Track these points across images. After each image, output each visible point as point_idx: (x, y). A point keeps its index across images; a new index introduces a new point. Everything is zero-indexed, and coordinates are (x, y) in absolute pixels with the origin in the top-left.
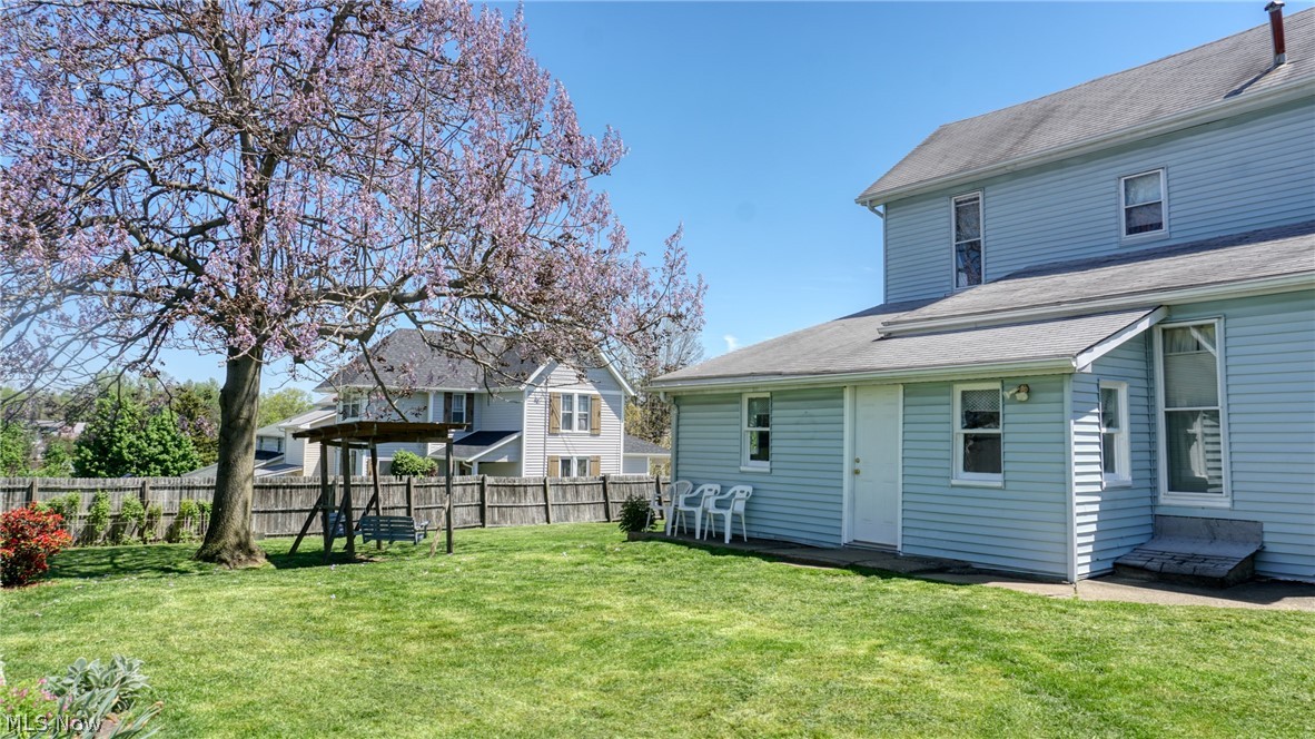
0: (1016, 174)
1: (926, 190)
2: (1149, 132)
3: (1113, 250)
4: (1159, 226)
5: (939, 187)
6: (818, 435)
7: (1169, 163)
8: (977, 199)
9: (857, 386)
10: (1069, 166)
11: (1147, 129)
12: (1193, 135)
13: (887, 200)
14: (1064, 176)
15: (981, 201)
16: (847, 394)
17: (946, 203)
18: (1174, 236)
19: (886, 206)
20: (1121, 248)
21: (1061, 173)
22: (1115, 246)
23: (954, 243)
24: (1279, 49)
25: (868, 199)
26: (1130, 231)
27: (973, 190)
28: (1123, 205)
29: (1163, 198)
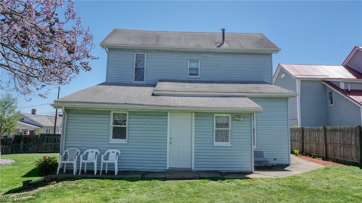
0: (158, 51)
1: (126, 48)
2: (196, 50)
3: (185, 79)
4: (197, 75)
5: (131, 48)
6: (153, 129)
7: (201, 59)
8: (144, 55)
9: (171, 111)
10: (174, 53)
11: (199, 49)
12: (207, 54)
13: (110, 47)
14: (173, 55)
15: (145, 56)
16: (169, 114)
17: (133, 54)
18: (201, 78)
19: (109, 49)
20: (188, 78)
21: (172, 54)
22: (186, 78)
23: (135, 67)
24: (224, 40)
25: (105, 45)
26: (190, 74)
27: (143, 52)
28: (189, 67)
29: (199, 68)
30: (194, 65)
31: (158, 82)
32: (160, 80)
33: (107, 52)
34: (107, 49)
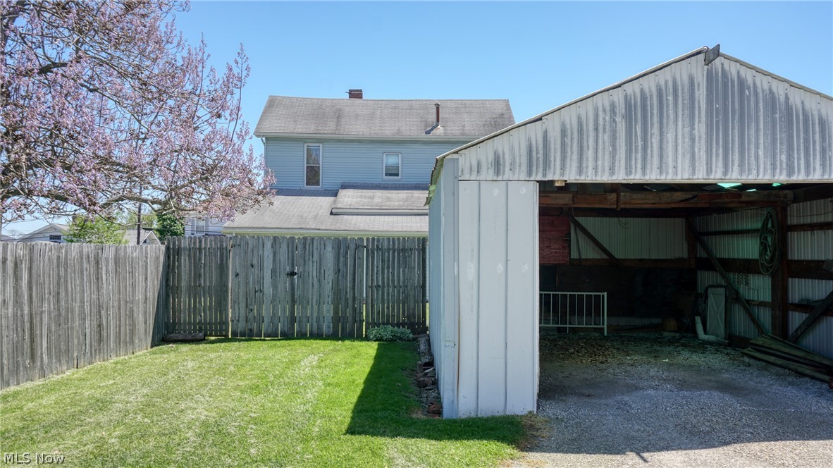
3: (378, 183)
4: (397, 175)
7: (403, 152)
8: (319, 147)
11: (399, 138)
12: (412, 144)
13: (269, 136)
15: (321, 148)
17: (302, 145)
18: (403, 181)
19: (267, 139)
20: (382, 182)
21: (360, 145)
22: (380, 181)
23: (306, 165)
24: (438, 120)
25: (262, 134)
26: (386, 175)
27: (318, 142)
28: (384, 165)
29: (400, 165)
30: (392, 160)
31: (340, 190)
32: (342, 186)
33: (264, 144)
34: (264, 139)
